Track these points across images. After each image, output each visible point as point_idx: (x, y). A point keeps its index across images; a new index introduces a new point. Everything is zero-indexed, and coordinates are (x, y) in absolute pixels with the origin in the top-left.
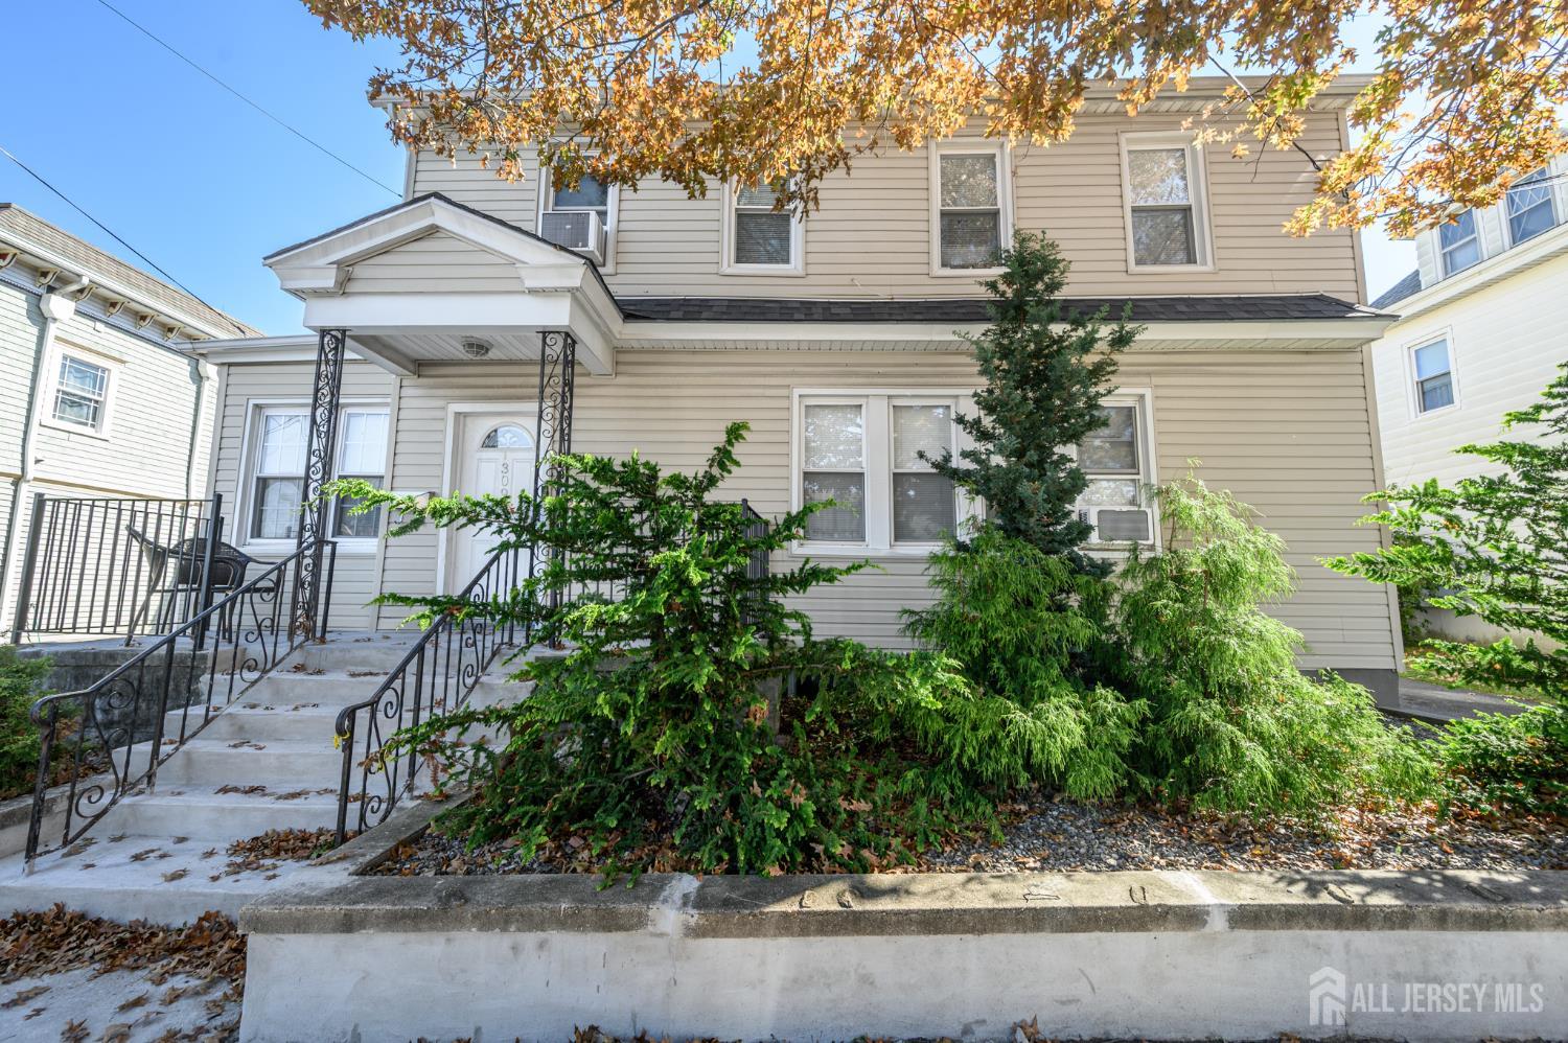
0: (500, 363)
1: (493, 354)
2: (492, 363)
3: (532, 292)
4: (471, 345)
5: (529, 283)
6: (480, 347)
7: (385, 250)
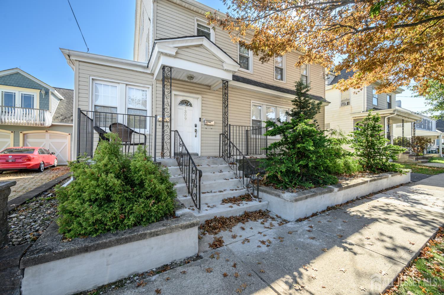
0: (195, 83)
1: (194, 80)
2: (193, 83)
3: (226, 70)
4: (189, 77)
5: (225, 68)
6: (191, 77)
7: (187, 47)
